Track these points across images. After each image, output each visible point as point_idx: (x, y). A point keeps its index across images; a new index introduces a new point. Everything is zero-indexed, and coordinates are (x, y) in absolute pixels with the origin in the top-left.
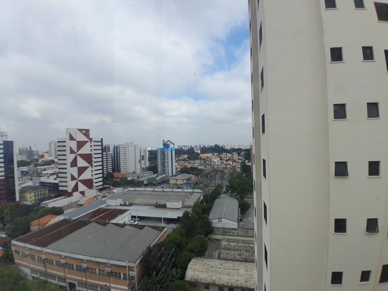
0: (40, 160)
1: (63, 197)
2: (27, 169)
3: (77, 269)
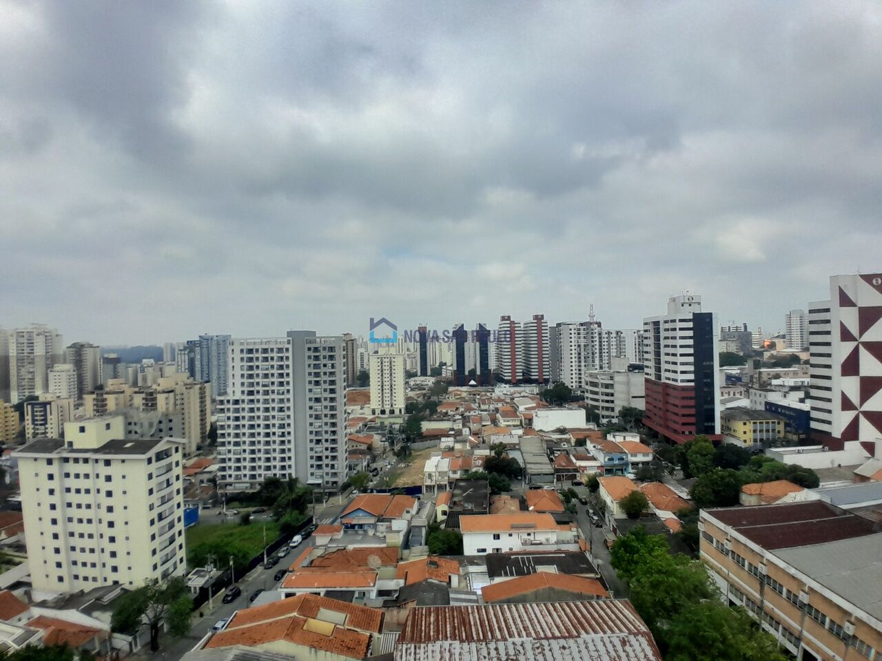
0: (767, 355)
1: (821, 447)
2: (738, 371)
3: (831, 629)
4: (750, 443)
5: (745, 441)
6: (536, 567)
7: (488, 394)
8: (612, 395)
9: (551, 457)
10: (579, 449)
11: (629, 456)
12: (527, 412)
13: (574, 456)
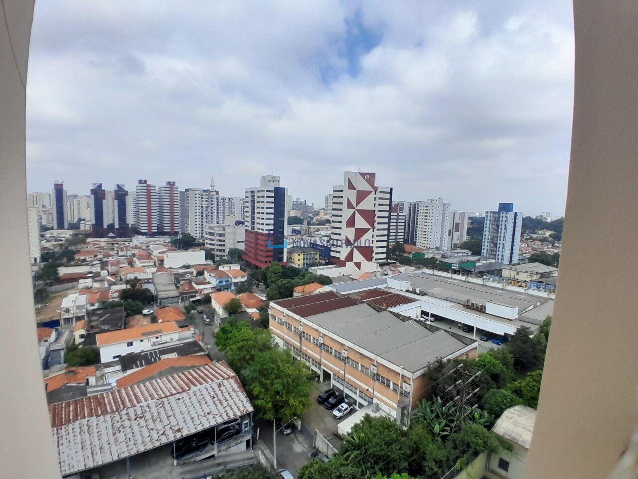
0: (315, 219)
1: (335, 266)
2: (300, 228)
3: (336, 356)
4: (301, 266)
5: (299, 265)
6: (161, 357)
7: (126, 243)
8: (224, 241)
9: (178, 285)
10: (199, 278)
11: (233, 279)
12: (160, 255)
13: (195, 283)
